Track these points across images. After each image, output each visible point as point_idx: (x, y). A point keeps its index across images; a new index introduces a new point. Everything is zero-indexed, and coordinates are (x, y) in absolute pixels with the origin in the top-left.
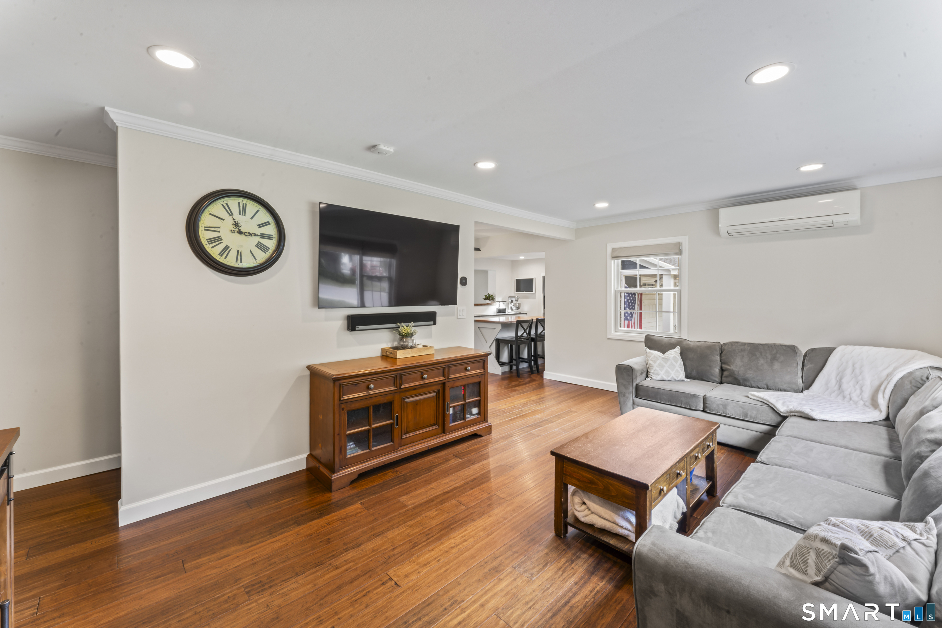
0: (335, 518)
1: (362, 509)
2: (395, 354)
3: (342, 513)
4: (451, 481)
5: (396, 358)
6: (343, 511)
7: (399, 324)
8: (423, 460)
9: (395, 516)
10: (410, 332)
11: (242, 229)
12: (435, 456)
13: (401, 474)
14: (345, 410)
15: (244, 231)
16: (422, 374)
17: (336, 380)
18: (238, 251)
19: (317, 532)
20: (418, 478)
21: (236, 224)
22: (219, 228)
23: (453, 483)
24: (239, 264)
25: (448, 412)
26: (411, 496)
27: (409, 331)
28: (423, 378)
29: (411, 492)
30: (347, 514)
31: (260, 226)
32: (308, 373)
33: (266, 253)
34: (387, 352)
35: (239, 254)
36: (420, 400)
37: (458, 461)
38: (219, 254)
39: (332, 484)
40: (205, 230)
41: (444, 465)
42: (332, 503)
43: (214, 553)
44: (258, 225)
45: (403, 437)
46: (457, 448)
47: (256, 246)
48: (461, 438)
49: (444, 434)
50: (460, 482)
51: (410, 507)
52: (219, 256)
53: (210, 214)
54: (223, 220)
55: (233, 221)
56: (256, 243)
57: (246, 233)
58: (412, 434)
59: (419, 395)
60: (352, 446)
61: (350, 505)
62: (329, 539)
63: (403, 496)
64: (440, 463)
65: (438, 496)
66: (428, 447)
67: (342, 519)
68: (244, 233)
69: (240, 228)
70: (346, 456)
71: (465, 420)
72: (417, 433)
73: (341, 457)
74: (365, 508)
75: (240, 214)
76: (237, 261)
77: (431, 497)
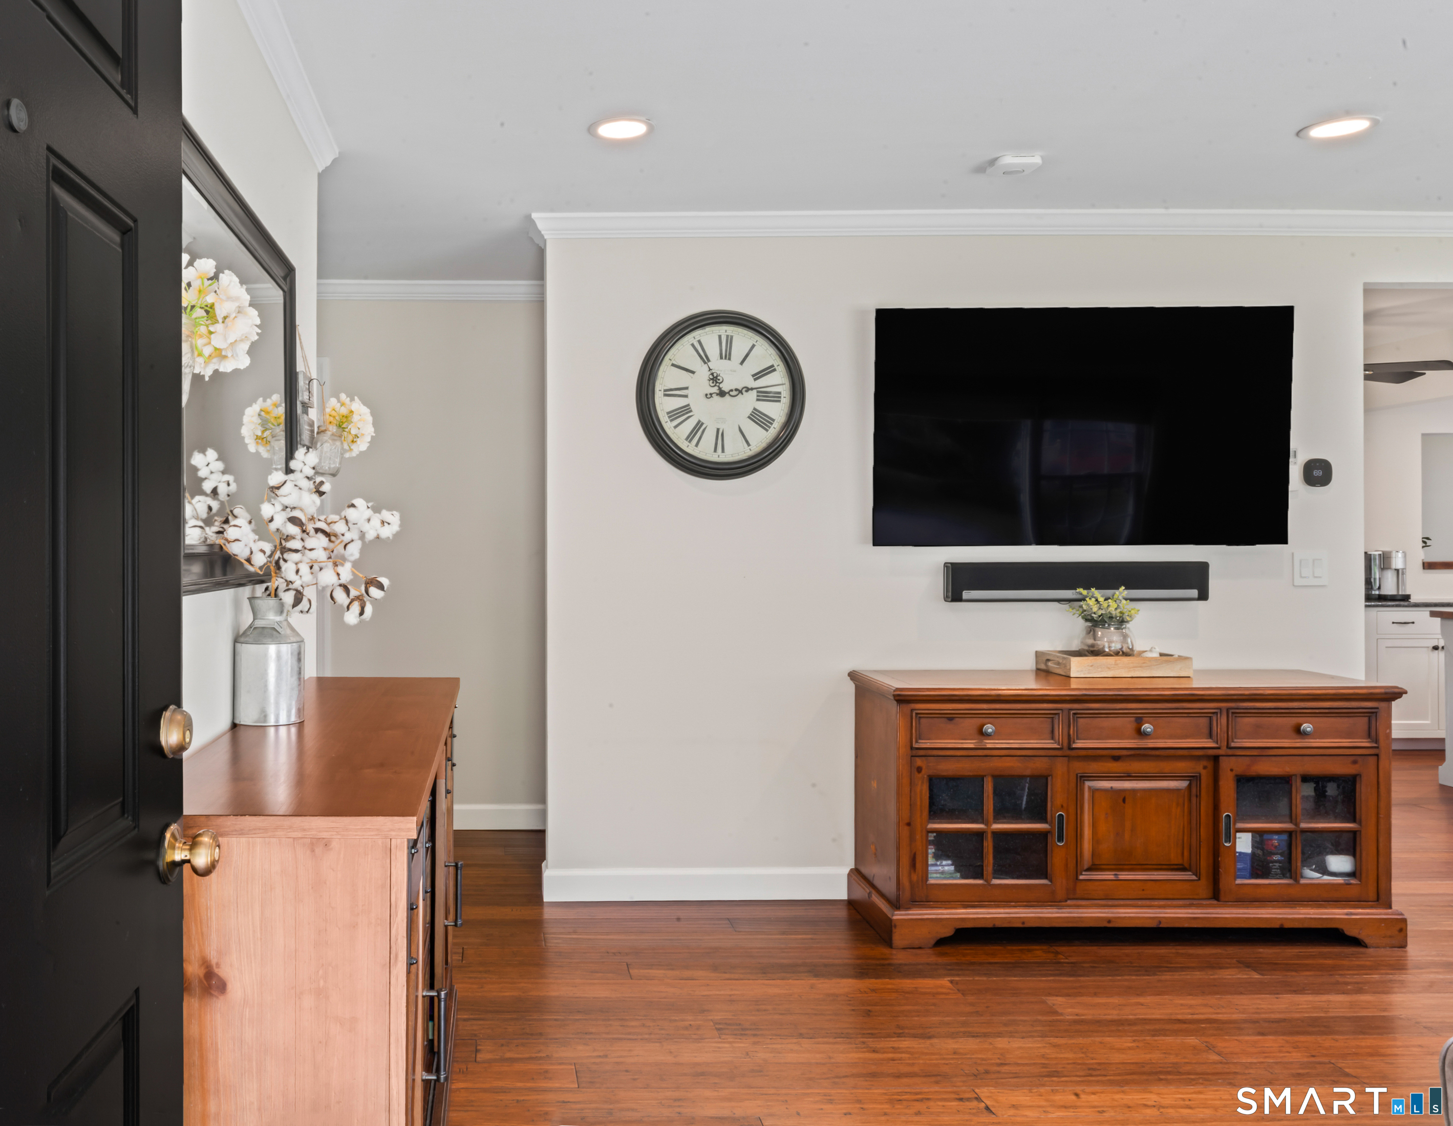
0: (890, 986)
1: (951, 989)
2: (1065, 666)
3: (907, 984)
4: (1206, 1005)
5: (1069, 677)
6: (908, 981)
7: (1085, 592)
8: (1140, 951)
9: (1025, 1021)
10: (1114, 613)
11: (725, 387)
12: (1180, 951)
13: (1067, 961)
14: (923, 771)
15: (727, 390)
16: (1139, 721)
17: (903, 699)
18: (718, 430)
19: (849, 995)
20: (1110, 978)
21: (715, 379)
22: (687, 388)
23: (1211, 1010)
24: (719, 456)
25: (1228, 839)
26: (1078, 1003)
27: (1112, 609)
28: (1140, 734)
29: (1081, 995)
30: (916, 988)
31: (757, 376)
32: (850, 688)
33: (767, 430)
34: (1048, 660)
35: (720, 435)
36: (1134, 791)
37: (1247, 974)
38: (687, 439)
39: (894, 930)
40: (665, 395)
41: (1198, 973)
42: (890, 965)
43: (673, 969)
44: (753, 376)
45: (1081, 877)
46: (1261, 950)
47: (749, 417)
48: (1277, 926)
49: (1215, 902)
50: (1233, 1013)
51: (1067, 1017)
52: (687, 443)
53: (673, 365)
54: (693, 372)
55: (709, 373)
56: (750, 412)
57: (732, 390)
58: (1109, 876)
59: (1129, 777)
60: (946, 868)
61: (925, 977)
62: (869, 1011)
63: (1057, 996)
64: (1188, 968)
65: (1150, 1020)
66: (1160, 920)
67: (903, 992)
68: (729, 393)
69: (721, 386)
70: (927, 879)
71: (1296, 880)
72: (1124, 876)
73: (914, 878)
74: (958, 990)
75: (721, 358)
76: (715, 450)
77: (1131, 1017)
